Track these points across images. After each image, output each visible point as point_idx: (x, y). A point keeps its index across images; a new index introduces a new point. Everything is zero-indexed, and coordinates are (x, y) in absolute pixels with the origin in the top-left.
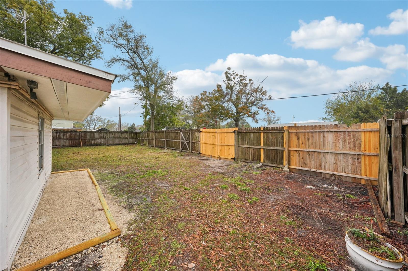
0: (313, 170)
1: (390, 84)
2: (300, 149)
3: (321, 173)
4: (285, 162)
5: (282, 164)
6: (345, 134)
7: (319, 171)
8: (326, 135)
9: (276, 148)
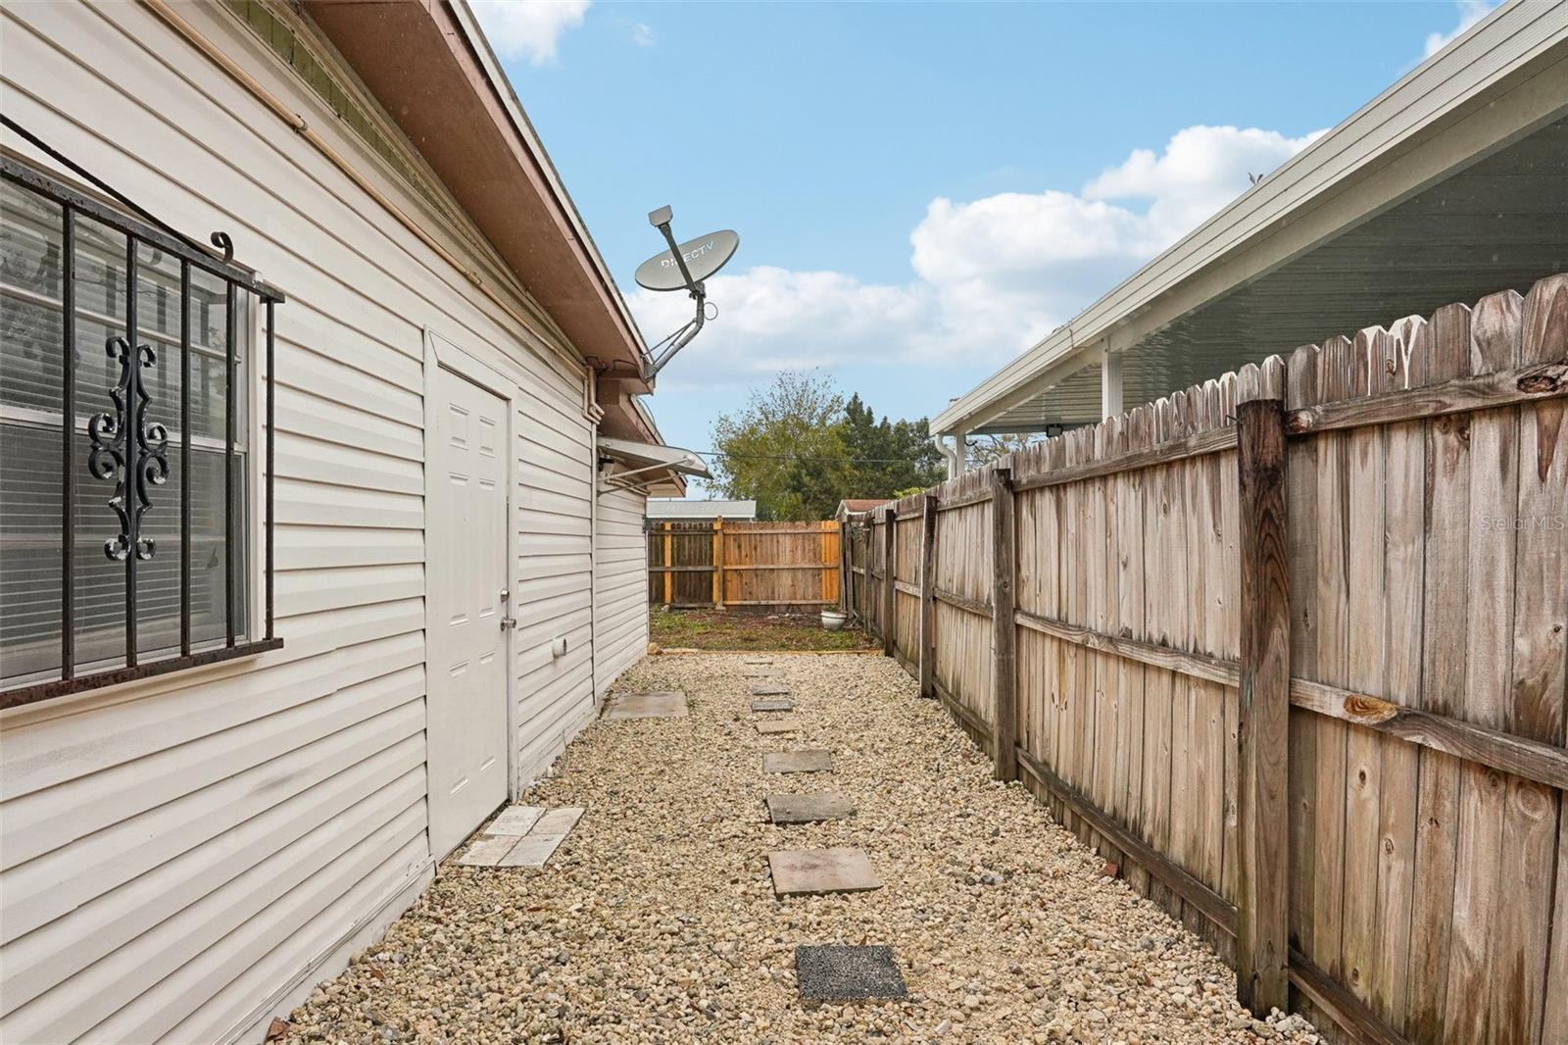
0: (763, 602)
1: (861, 399)
2: (744, 567)
3: (773, 605)
4: (716, 594)
5: (710, 599)
6: (804, 538)
7: (772, 602)
8: (781, 539)
9: (699, 568)
